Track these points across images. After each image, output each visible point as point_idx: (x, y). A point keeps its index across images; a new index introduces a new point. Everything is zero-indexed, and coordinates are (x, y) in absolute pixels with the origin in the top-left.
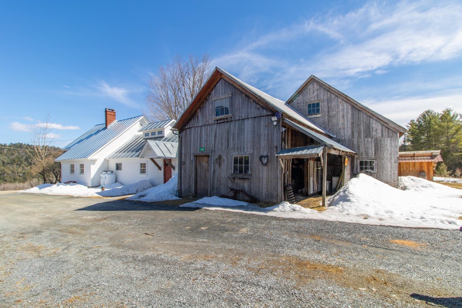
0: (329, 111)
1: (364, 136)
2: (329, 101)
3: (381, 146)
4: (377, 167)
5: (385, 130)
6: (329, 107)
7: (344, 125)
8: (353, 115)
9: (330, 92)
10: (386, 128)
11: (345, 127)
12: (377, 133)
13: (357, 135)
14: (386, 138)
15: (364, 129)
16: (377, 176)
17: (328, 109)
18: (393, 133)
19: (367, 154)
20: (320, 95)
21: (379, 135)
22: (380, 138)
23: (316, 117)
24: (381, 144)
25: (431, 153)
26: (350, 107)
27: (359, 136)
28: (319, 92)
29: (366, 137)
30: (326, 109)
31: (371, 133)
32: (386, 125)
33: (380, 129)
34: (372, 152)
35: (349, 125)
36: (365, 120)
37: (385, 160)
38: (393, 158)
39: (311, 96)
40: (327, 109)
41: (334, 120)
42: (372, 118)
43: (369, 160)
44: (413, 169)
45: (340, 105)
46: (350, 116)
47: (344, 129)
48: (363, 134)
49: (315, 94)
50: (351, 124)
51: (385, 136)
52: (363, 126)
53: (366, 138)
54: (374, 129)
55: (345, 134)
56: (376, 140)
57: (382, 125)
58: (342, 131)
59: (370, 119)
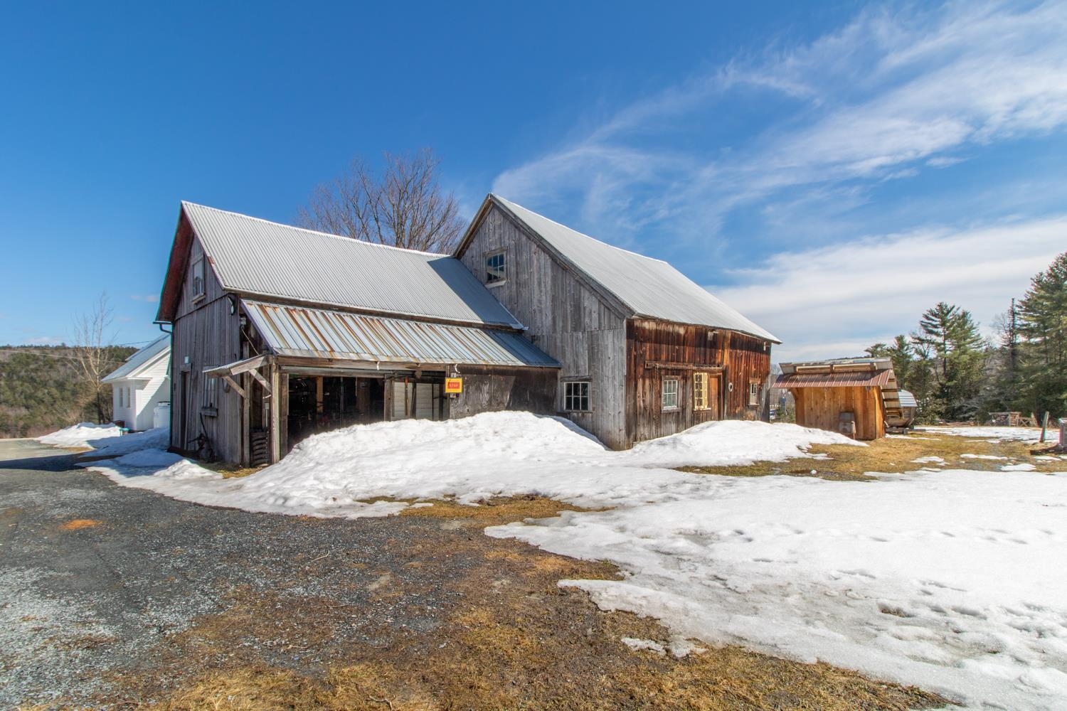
0: (517, 273)
1: (571, 327)
2: (518, 249)
3: (598, 349)
4: (593, 398)
5: (604, 314)
6: (517, 264)
7: (541, 303)
8: (554, 279)
9: (519, 230)
10: (606, 310)
11: (543, 307)
12: (591, 320)
13: (561, 324)
14: (606, 332)
15: (571, 311)
16: (592, 417)
17: (517, 269)
18: (617, 319)
19: (577, 366)
20: (504, 237)
21: (595, 324)
22: (596, 333)
23: (498, 287)
24: (598, 345)
25: (869, 364)
26: (549, 261)
27: (564, 328)
28: (502, 231)
29: (575, 329)
30: (513, 269)
31: (582, 320)
32: (605, 302)
33: (597, 312)
34: (584, 362)
35: (549, 304)
36: (572, 292)
37: (605, 382)
38: (617, 378)
39: (491, 240)
40: (515, 268)
41: (525, 293)
42: (584, 287)
43: (580, 383)
44: (830, 406)
45: (535, 257)
46: (549, 280)
47: (541, 311)
48: (569, 322)
49: (497, 236)
50: (552, 301)
51: (604, 327)
52: (571, 305)
53: (575, 331)
54: (587, 310)
55: (542, 323)
56: (591, 334)
57: (600, 301)
58: (538, 315)
59: (580, 289)
